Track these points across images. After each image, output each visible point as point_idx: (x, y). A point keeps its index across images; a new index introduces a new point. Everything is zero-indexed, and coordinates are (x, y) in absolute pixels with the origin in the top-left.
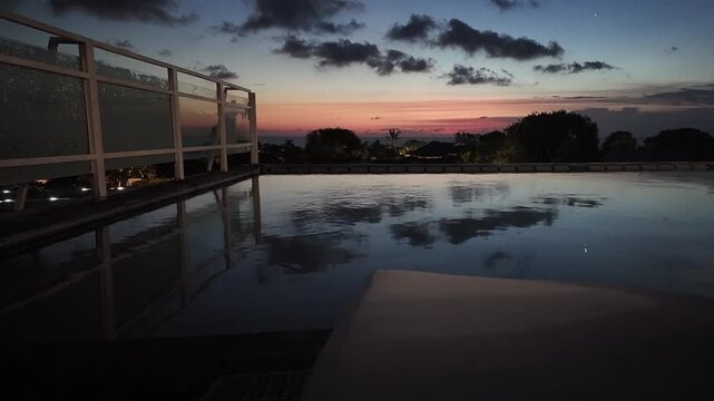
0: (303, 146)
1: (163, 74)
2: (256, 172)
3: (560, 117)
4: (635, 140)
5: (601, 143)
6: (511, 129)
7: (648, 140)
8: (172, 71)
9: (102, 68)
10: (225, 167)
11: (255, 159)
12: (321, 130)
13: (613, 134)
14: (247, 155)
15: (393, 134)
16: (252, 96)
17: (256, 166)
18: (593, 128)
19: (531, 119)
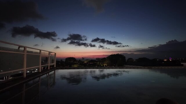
0: (64, 61)
1: (39, 51)
2: (55, 69)
3: (118, 55)
4: (133, 60)
5: (126, 60)
6: (107, 57)
7: (136, 60)
8: (40, 51)
9: (28, 52)
10: (49, 68)
11: (55, 66)
12: (68, 58)
13: (129, 59)
14: (53, 66)
15: (83, 58)
16: (55, 54)
17: (55, 68)
18: (124, 57)
19: (112, 55)
